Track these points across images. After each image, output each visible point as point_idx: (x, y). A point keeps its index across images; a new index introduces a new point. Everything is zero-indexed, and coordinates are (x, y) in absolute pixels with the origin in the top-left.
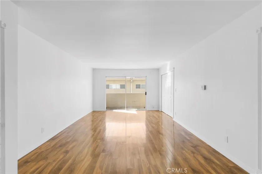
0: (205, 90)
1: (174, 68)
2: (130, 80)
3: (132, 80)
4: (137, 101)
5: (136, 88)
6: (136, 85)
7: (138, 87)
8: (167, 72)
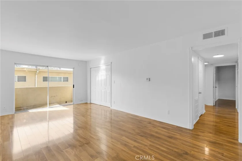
0: (150, 82)
1: (111, 63)
2: (36, 70)
3: (38, 71)
4: (57, 96)
5: (43, 81)
6: (43, 77)
7: (45, 79)
8: (101, 65)
